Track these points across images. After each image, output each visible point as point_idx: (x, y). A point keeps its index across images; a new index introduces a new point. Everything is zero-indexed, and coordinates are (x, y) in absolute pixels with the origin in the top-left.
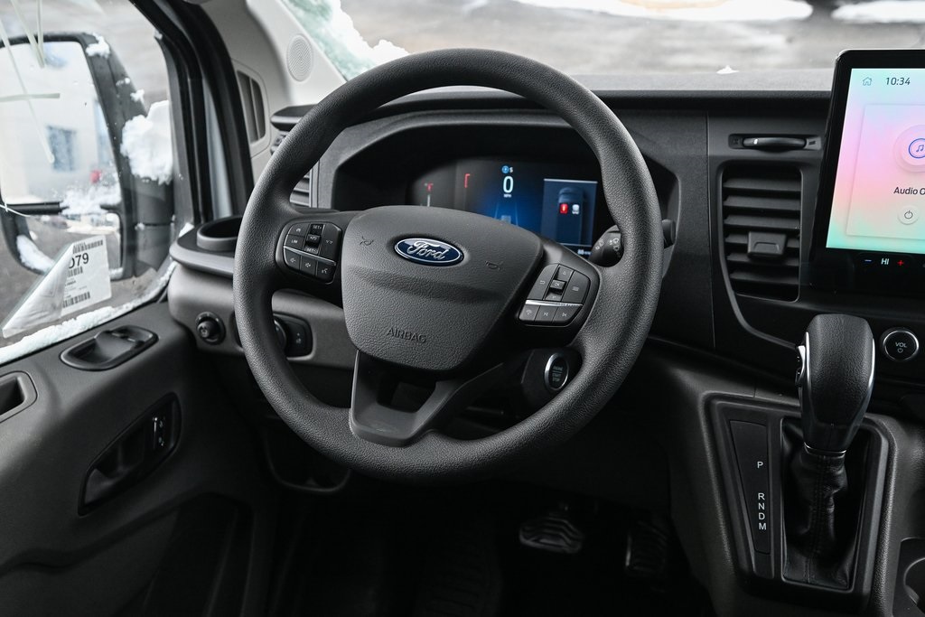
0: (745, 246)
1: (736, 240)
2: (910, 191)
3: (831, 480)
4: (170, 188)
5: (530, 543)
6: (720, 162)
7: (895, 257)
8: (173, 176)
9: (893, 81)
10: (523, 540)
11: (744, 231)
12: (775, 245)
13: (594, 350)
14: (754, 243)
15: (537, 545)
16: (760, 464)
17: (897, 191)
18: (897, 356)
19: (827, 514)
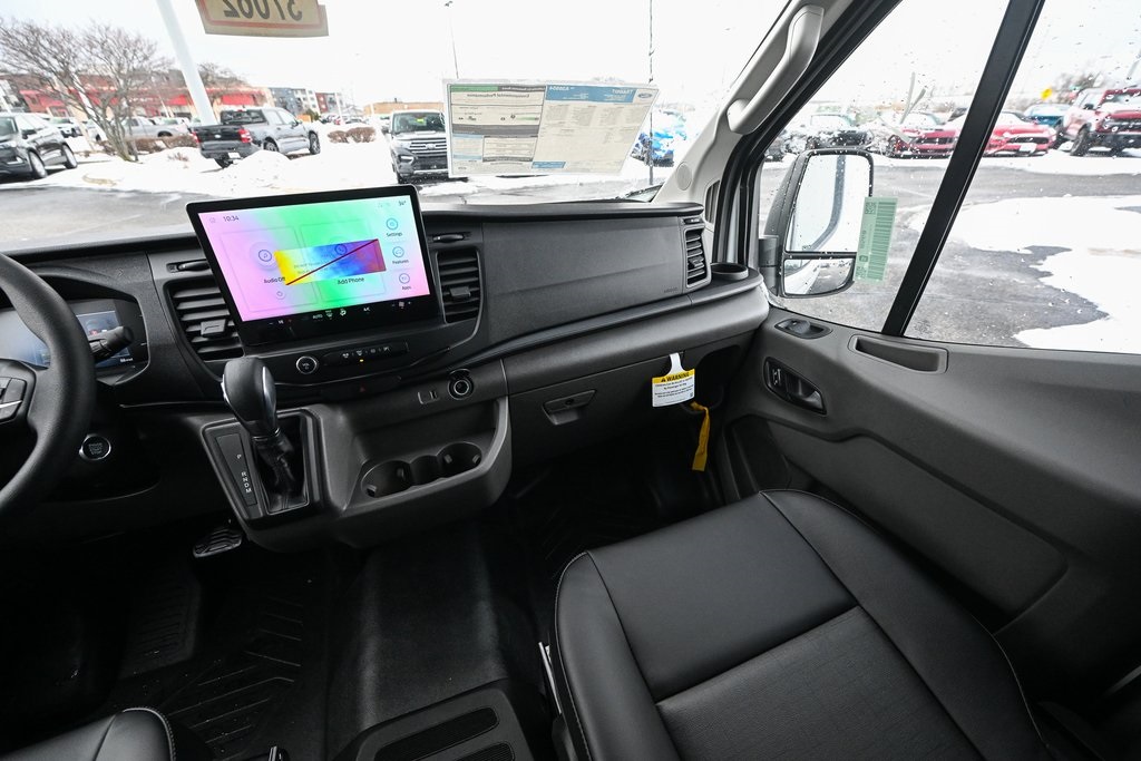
0: (200, 332)
1: (194, 329)
2: (272, 280)
5: (203, 555)
6: (163, 283)
7: (284, 318)
9: (228, 219)
10: (197, 555)
11: (198, 322)
12: (219, 327)
14: (205, 329)
15: (209, 553)
16: (239, 456)
17: (265, 281)
18: (307, 371)
19: (284, 468)
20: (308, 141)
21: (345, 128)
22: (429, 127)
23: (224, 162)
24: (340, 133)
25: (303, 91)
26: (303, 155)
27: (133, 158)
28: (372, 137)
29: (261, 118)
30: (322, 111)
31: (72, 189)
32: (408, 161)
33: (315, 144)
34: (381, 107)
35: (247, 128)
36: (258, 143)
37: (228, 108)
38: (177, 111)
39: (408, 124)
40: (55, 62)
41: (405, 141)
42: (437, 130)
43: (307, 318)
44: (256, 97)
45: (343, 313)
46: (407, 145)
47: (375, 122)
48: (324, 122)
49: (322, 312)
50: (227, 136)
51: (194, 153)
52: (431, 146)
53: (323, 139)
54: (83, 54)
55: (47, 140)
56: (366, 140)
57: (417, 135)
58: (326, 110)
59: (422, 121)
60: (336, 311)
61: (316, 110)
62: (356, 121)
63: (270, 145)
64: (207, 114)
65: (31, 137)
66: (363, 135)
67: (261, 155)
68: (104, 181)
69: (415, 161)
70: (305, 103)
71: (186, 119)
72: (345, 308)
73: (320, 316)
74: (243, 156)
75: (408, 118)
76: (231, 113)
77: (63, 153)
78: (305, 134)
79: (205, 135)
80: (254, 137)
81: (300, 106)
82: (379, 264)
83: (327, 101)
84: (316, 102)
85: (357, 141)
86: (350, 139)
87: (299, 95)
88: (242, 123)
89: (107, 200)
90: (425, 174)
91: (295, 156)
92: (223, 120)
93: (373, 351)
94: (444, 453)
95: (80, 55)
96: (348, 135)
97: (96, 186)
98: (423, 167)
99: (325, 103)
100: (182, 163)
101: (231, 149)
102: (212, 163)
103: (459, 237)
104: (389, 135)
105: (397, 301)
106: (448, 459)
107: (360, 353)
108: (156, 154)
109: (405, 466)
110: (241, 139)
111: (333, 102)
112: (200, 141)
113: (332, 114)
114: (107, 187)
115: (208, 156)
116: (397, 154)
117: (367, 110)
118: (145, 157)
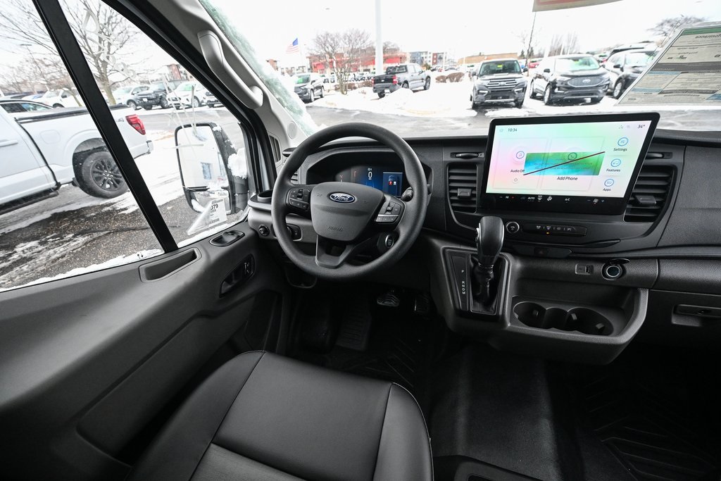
0: (457, 194)
1: (453, 191)
2: (516, 171)
3: (488, 276)
4: (247, 180)
5: (381, 304)
6: (447, 163)
7: (510, 195)
8: (247, 175)
9: (511, 130)
10: (378, 303)
11: (456, 188)
12: (468, 193)
13: (403, 232)
14: (460, 192)
15: (383, 304)
16: (463, 271)
17: (512, 171)
18: (511, 231)
19: (487, 288)
20: (425, 82)
21: (446, 74)
22: (505, 70)
23: (382, 95)
24: (442, 77)
25: (426, 52)
26: (420, 90)
27: (345, 92)
28: (462, 78)
29: (404, 69)
30: (434, 64)
31: (321, 107)
32: (483, 94)
33: (428, 84)
34: (470, 59)
35: (397, 75)
36: (400, 84)
37: (390, 65)
38: (365, 68)
39: (489, 69)
40: (330, 48)
41: (485, 81)
42: (510, 72)
43: (524, 198)
44: (402, 58)
45: (550, 199)
46: (486, 83)
47: (463, 69)
48: (433, 70)
49: (536, 196)
50: (387, 80)
51: (370, 90)
52: (502, 83)
53: (433, 80)
54: (341, 43)
55: (317, 85)
56: (457, 81)
57: (495, 76)
58: (436, 63)
59: (500, 67)
60: (545, 197)
61: (430, 64)
62: (451, 69)
63: (406, 85)
64: (380, 69)
65: (313, 84)
66: (456, 77)
67: (401, 91)
68: (332, 104)
69: (488, 94)
70: (425, 60)
71: (368, 72)
72: (552, 196)
73: (533, 198)
74: (391, 92)
75: (491, 65)
76: (391, 68)
77: (321, 91)
78: (425, 78)
79: (377, 80)
80: (399, 81)
81: (422, 62)
82: (595, 170)
83: (438, 58)
84: (431, 59)
85: (451, 81)
86: (448, 81)
87: (424, 55)
88: (395, 73)
89: (332, 112)
90: (492, 102)
91: (417, 91)
92: (387, 72)
93: (559, 229)
94: (573, 311)
95: (340, 44)
96: (447, 78)
97: (329, 106)
98: (492, 98)
99: (436, 59)
100: (364, 95)
101: (387, 88)
102: (376, 95)
103: (660, 156)
104: (475, 77)
105: (593, 198)
106: (574, 317)
107: (549, 228)
108: (354, 90)
109: (542, 310)
110: (392, 82)
111: (441, 58)
112: (375, 83)
113: (438, 65)
114: (333, 107)
115: (375, 91)
116: (478, 89)
117: (461, 61)
118: (350, 92)
